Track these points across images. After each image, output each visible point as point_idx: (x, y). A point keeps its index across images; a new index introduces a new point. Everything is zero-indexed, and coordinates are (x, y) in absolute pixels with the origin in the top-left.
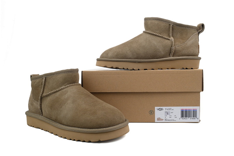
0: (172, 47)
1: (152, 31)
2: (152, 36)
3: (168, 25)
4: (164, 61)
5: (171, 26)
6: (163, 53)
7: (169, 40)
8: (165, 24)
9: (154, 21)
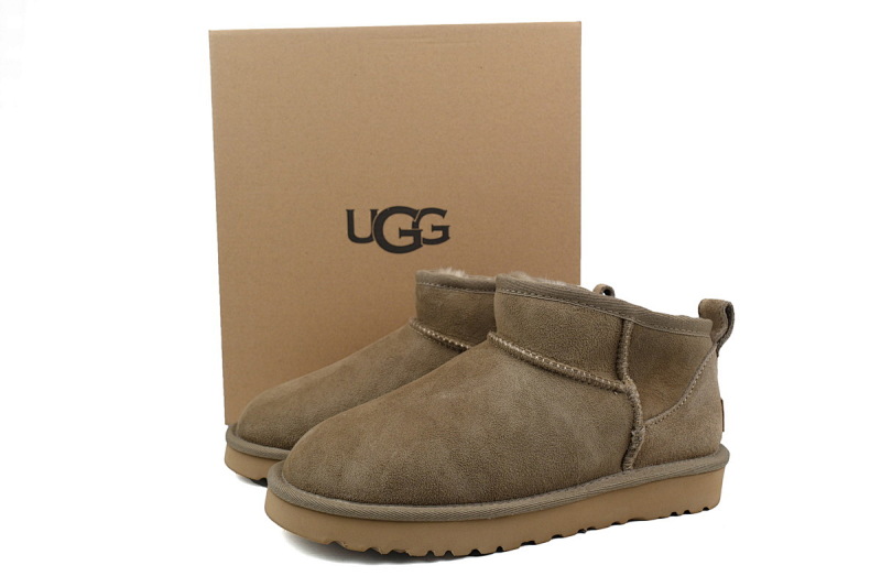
0: (634, 428)
1: (546, 352)
2: (546, 379)
3: (614, 323)
4: (603, 494)
5: (630, 325)
6: (597, 459)
7: (620, 392)
8: (601, 318)
9: (551, 305)
